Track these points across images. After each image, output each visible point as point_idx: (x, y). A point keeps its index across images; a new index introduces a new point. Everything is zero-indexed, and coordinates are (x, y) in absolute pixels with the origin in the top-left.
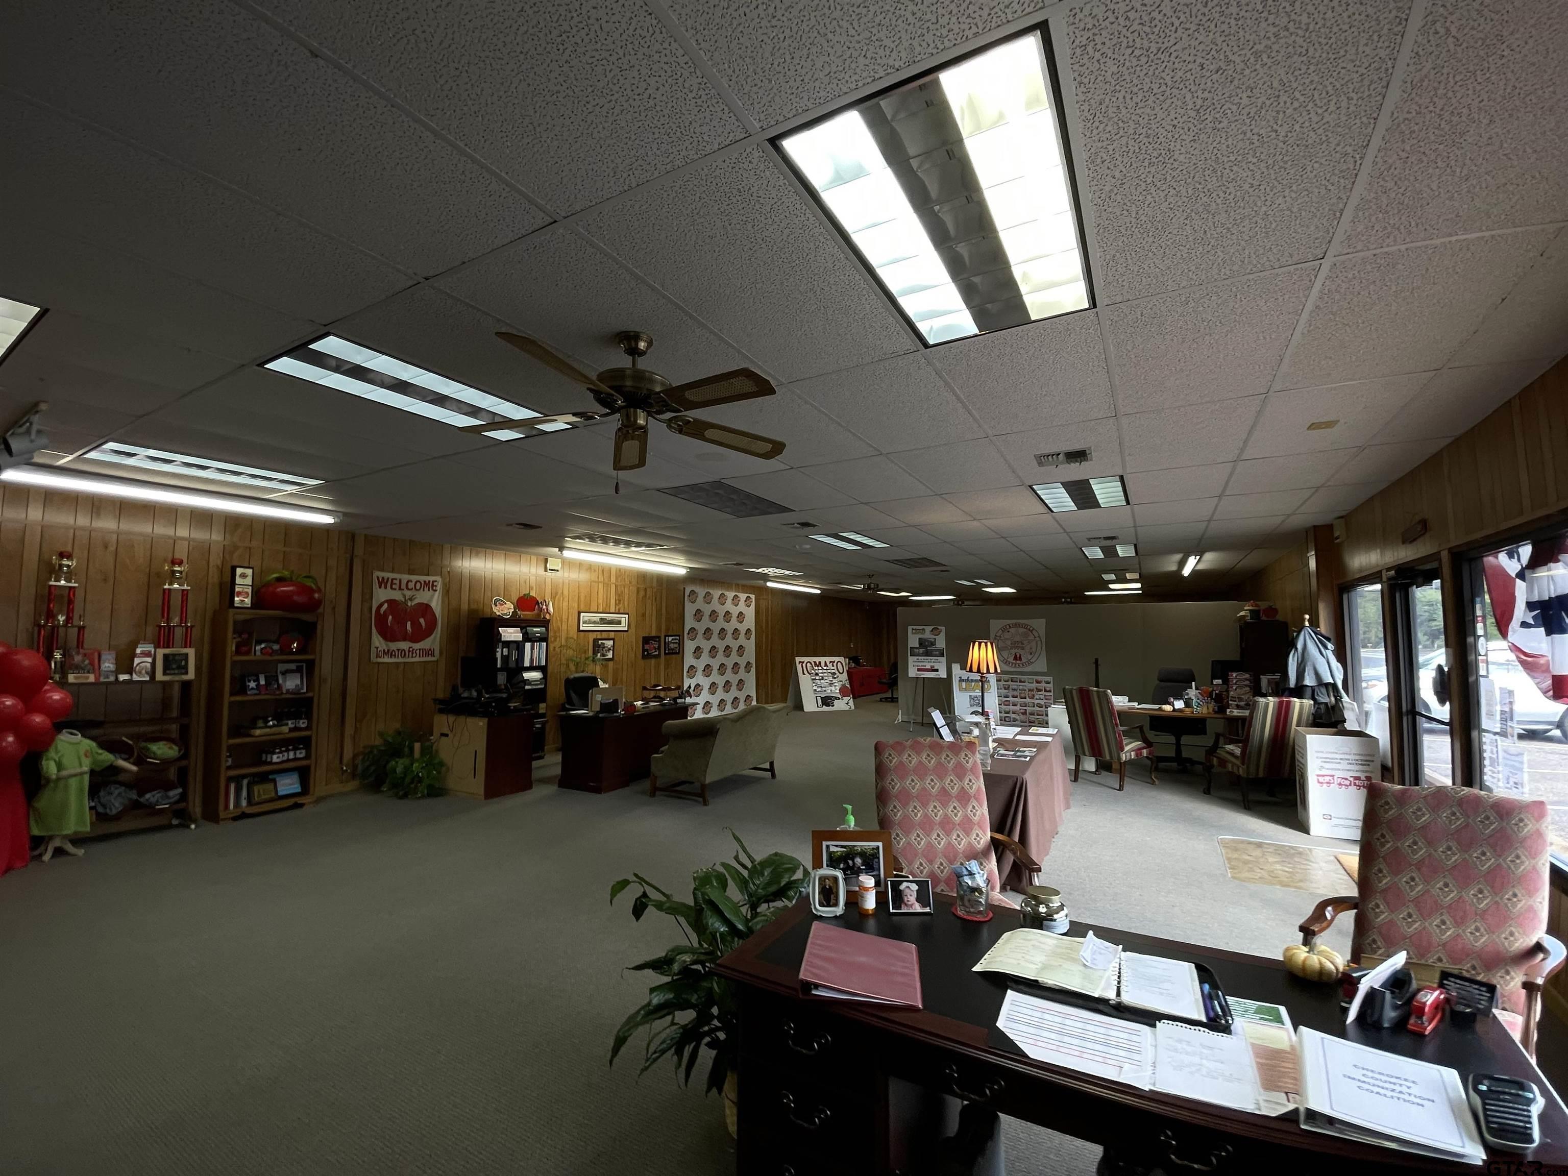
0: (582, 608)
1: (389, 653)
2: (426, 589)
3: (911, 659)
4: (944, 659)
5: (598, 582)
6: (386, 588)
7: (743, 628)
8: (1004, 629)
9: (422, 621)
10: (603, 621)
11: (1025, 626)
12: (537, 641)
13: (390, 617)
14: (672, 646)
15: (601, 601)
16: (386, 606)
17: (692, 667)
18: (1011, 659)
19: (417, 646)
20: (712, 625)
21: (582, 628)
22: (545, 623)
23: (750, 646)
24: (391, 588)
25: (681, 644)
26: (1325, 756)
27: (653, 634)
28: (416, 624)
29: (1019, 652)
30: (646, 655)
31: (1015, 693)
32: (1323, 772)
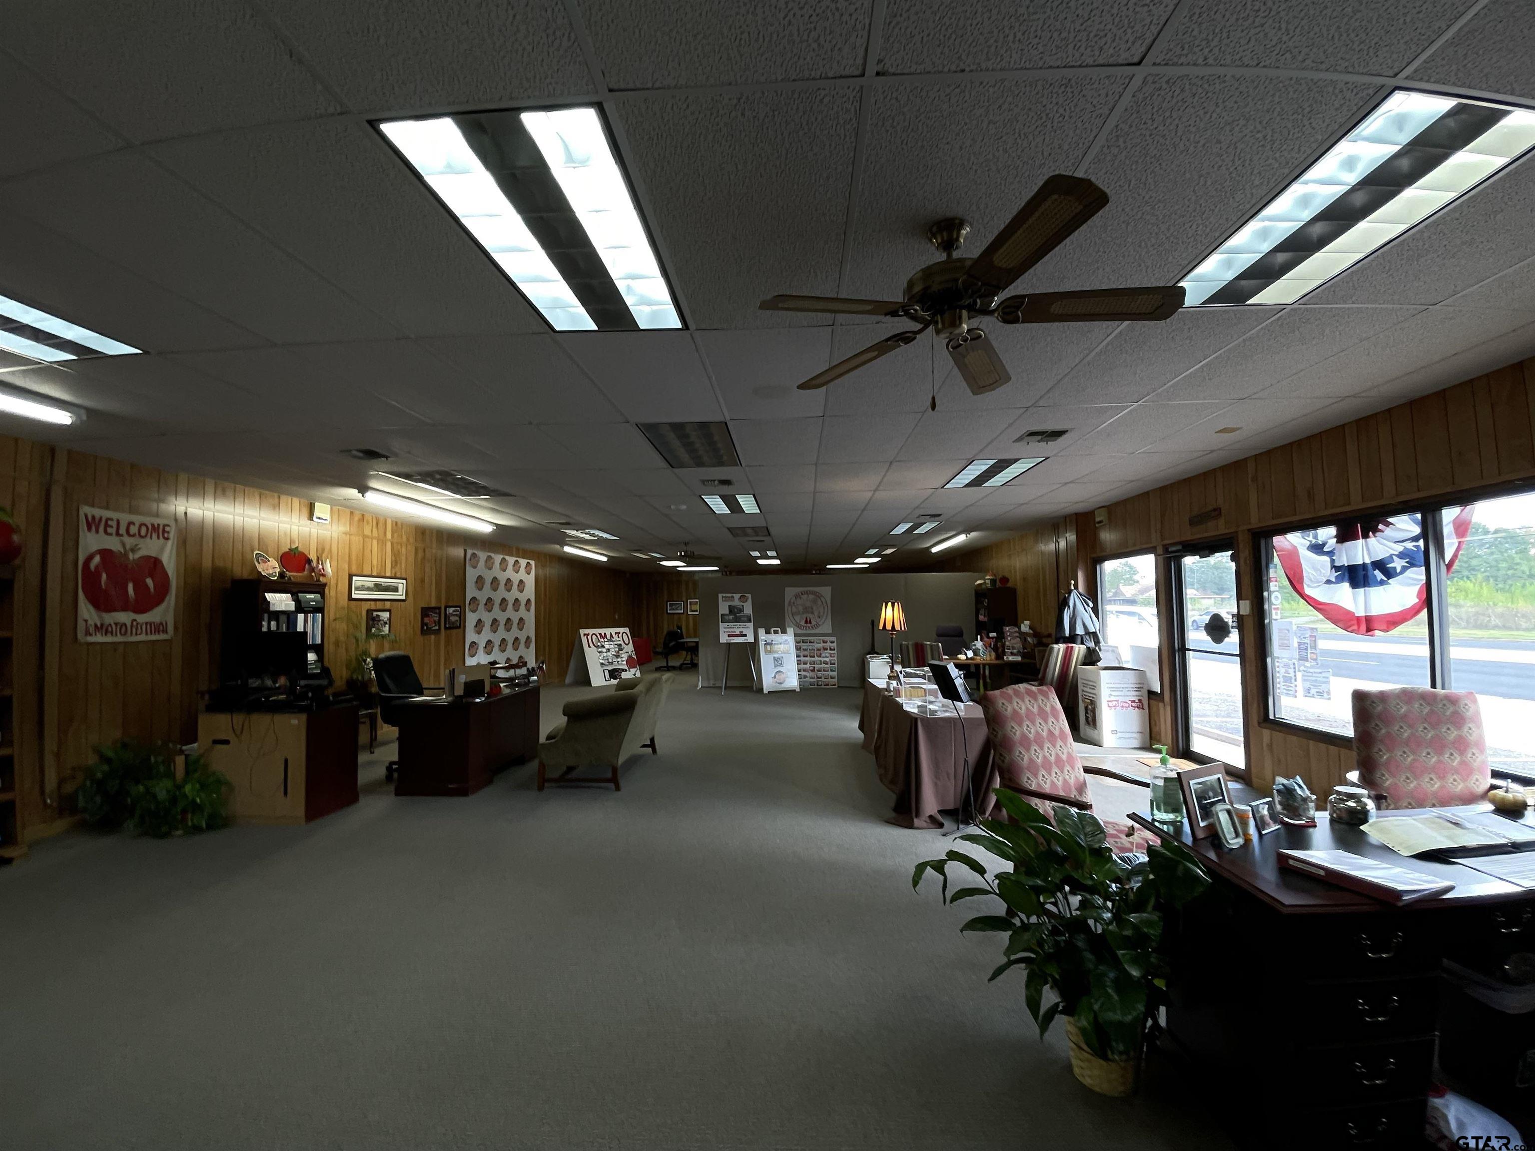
0: (354, 570)
1: (102, 628)
2: (154, 536)
3: (722, 626)
4: (751, 625)
5: (372, 538)
6: (97, 532)
7: (523, 599)
8: (797, 596)
9: (149, 582)
10: (378, 587)
11: (814, 593)
12: (310, 612)
13: (104, 576)
14: (453, 619)
15: (375, 562)
16: (97, 559)
17: (473, 644)
18: (803, 623)
19: (142, 618)
20: (492, 595)
21: (354, 596)
22: (320, 588)
23: (530, 618)
24: (106, 532)
25: (462, 617)
26: (1113, 686)
27: (433, 605)
28: (140, 587)
29: (810, 616)
30: (425, 630)
31: (806, 653)
32: (1112, 698)
